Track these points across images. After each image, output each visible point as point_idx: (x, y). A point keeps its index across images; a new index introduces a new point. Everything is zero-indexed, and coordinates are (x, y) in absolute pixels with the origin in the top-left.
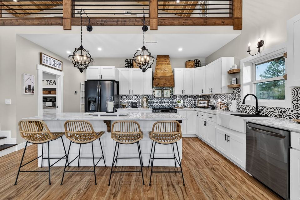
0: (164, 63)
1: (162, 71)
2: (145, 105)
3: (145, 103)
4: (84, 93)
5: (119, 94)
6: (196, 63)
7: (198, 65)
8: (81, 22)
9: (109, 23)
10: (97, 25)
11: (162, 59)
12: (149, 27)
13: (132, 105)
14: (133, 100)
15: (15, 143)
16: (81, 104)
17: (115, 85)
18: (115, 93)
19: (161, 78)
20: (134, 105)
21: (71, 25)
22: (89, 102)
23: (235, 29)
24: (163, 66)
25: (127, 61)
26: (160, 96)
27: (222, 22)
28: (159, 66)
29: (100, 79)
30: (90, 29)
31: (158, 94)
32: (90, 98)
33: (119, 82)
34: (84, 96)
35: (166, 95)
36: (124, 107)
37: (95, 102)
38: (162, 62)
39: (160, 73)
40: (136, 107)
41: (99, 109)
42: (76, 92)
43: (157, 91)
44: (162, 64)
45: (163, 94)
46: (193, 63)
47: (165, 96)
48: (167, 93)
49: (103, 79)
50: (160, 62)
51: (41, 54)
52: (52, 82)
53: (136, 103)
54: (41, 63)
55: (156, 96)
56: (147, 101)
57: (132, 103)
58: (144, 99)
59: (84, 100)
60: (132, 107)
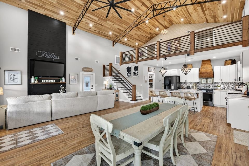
0: (206, 64)
1: (205, 69)
2: (195, 87)
3: (195, 86)
4: (163, 81)
5: (180, 82)
6: (233, 61)
7: (235, 62)
8: (162, 57)
9: (173, 55)
10: (168, 57)
11: (205, 62)
12: (190, 54)
13: (187, 87)
14: (188, 85)
15: (143, 98)
16: (162, 86)
17: (178, 78)
18: (178, 81)
19: (204, 73)
20: (189, 88)
21: (159, 58)
22: (166, 86)
23: (243, 47)
24: (206, 66)
25: (184, 65)
26: (205, 83)
27: (233, 45)
28: (203, 67)
29: (171, 75)
30: (166, 59)
31: (204, 81)
32: (166, 84)
33: (180, 76)
34: (163, 82)
35: (210, 82)
36: (182, 88)
37: (168, 86)
38: (205, 64)
39: (203, 70)
40: (190, 88)
41: (170, 88)
42: (160, 81)
43: (203, 80)
44: (205, 65)
45: (207, 82)
46: (230, 62)
47: (208, 83)
48: (209, 81)
49: (172, 75)
50: (204, 64)
51: (149, 68)
52: (150, 76)
53: (190, 87)
54: (149, 71)
55: (203, 83)
56: (196, 86)
57: (188, 87)
58: (195, 84)
59: (163, 84)
60: (187, 88)
